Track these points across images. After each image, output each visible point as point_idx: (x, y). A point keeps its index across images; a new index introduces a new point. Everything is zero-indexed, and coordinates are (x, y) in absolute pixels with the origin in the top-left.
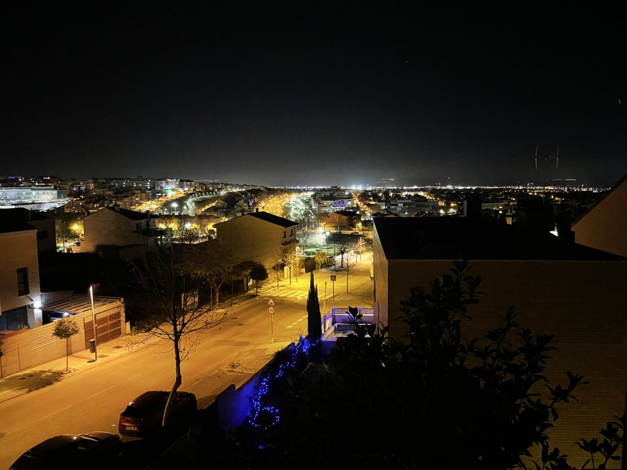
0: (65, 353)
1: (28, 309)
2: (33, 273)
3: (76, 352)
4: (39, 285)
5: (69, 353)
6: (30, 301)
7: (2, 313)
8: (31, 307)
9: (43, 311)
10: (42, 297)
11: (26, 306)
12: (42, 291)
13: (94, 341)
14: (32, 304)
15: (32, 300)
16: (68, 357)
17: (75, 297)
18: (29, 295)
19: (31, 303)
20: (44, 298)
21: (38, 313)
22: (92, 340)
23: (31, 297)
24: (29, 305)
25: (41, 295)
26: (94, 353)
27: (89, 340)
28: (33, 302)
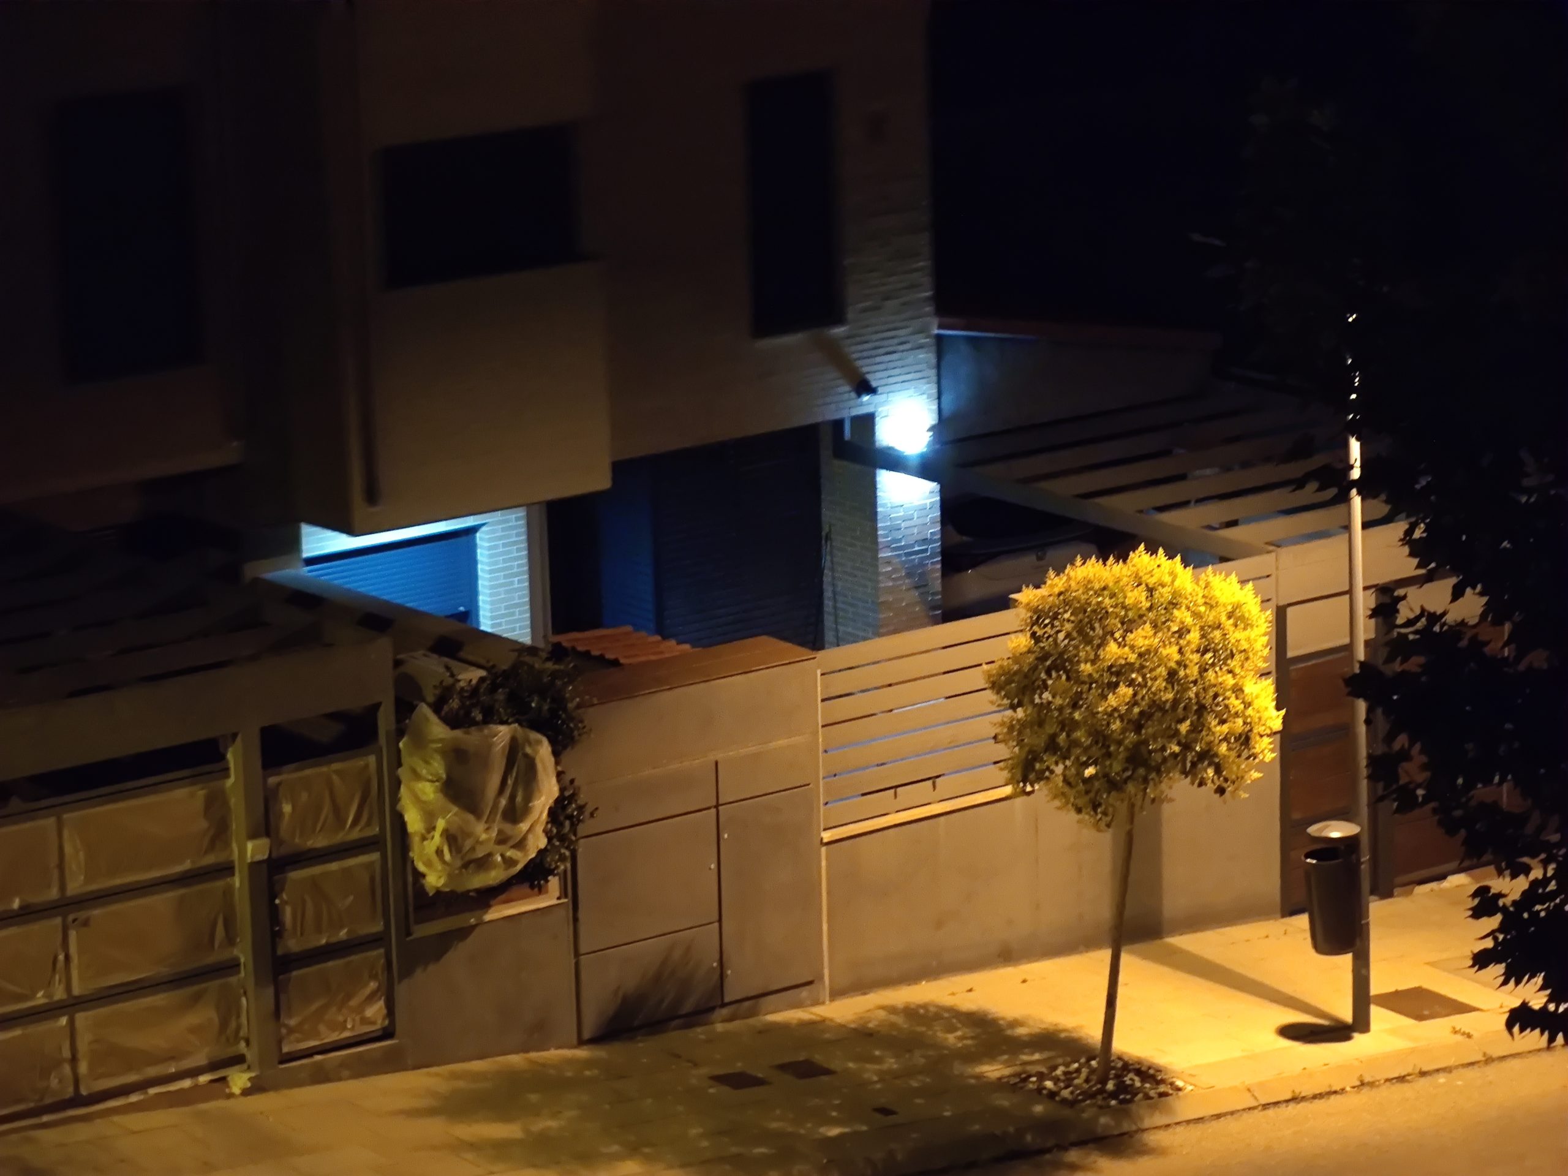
0: (1103, 911)
1: (834, 469)
2: (876, 128)
5: (1133, 926)
6: (846, 389)
7: (619, 468)
8: (856, 449)
9: (947, 494)
10: (948, 358)
11: (808, 436)
13: (1350, 844)
14: (867, 422)
15: (865, 387)
16: (1125, 959)
18: (839, 331)
19: (851, 406)
20: (965, 369)
21: (908, 505)
22: (1336, 831)
23: (854, 351)
24: (838, 424)
25: (941, 345)
26: (1345, 961)
27: (1313, 830)
28: (867, 402)
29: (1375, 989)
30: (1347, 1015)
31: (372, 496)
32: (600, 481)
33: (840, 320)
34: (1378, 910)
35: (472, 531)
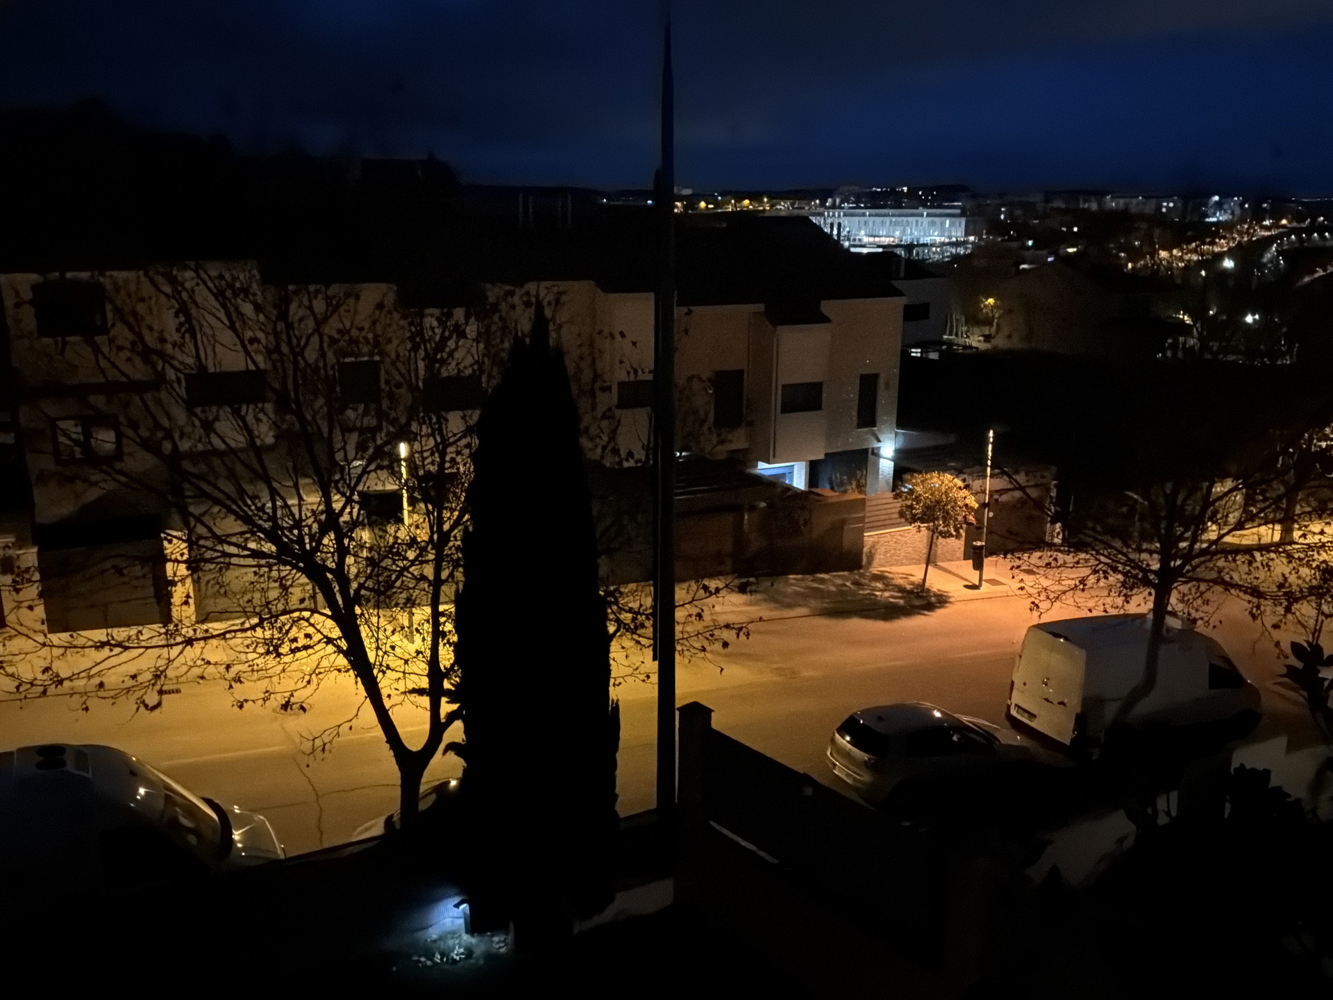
0: (925, 557)
1: (871, 458)
2: (887, 386)
3: (944, 560)
4: (895, 412)
5: (930, 559)
6: (875, 441)
7: (826, 455)
8: (876, 453)
9: (896, 465)
10: (898, 436)
11: (866, 450)
12: (898, 425)
13: (981, 547)
14: (879, 448)
15: (879, 441)
16: (929, 566)
18: (875, 429)
19: (876, 445)
20: (901, 439)
21: (886, 466)
22: (979, 544)
23: (877, 433)
24: (873, 449)
25: (896, 433)
26: (978, 572)
27: (973, 543)
28: (879, 445)
29: (984, 578)
30: (977, 584)
31: (774, 456)
32: (821, 457)
33: (875, 426)
34: (986, 561)
35: (793, 466)
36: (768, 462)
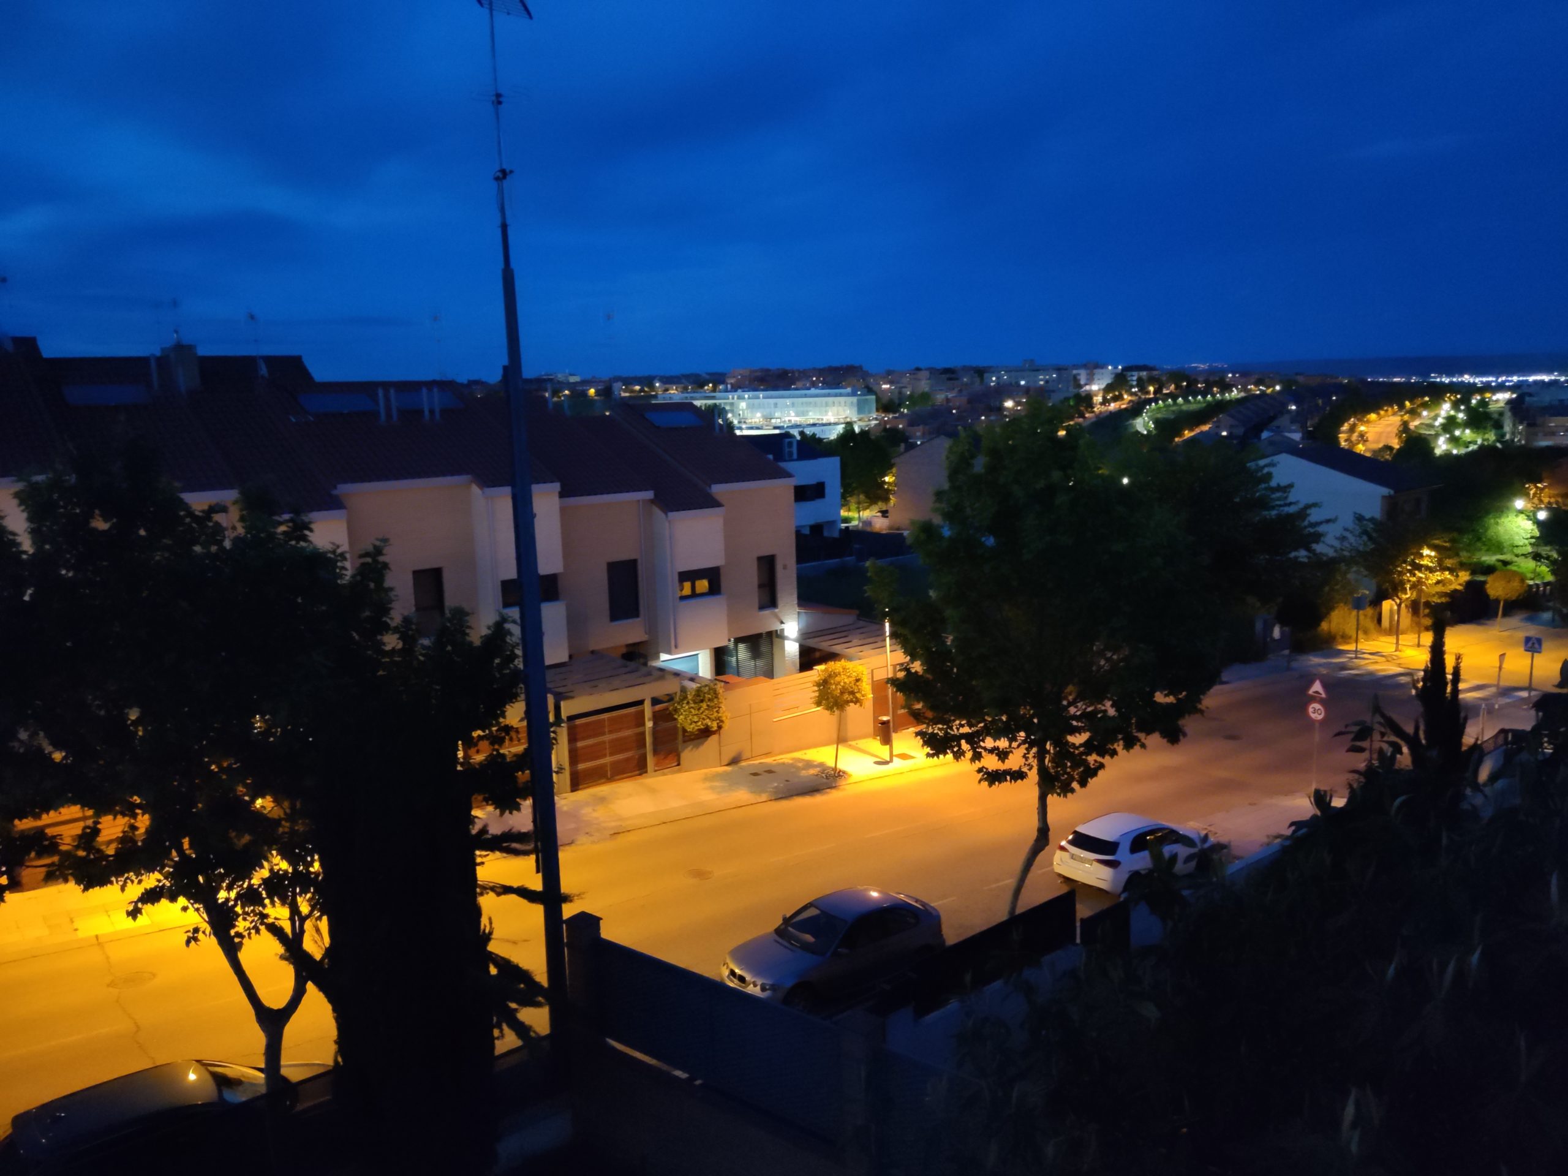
0: (835, 736)
1: (775, 640)
2: (785, 567)
3: (856, 738)
4: (796, 591)
5: (841, 739)
6: (779, 623)
7: (730, 640)
8: (780, 635)
9: (801, 646)
10: (801, 616)
11: (770, 634)
12: (800, 605)
13: (888, 722)
14: (782, 630)
15: (782, 623)
16: (839, 746)
17: (861, 623)
18: (776, 610)
19: (779, 627)
20: (804, 618)
21: (792, 648)
22: (885, 718)
23: (780, 615)
24: (777, 631)
25: (798, 613)
26: (888, 747)
27: (880, 718)
28: (783, 626)
29: (895, 753)
30: (888, 759)
31: (676, 647)
32: (724, 643)
33: (777, 608)
34: (894, 736)
35: (697, 654)
36: (669, 653)
